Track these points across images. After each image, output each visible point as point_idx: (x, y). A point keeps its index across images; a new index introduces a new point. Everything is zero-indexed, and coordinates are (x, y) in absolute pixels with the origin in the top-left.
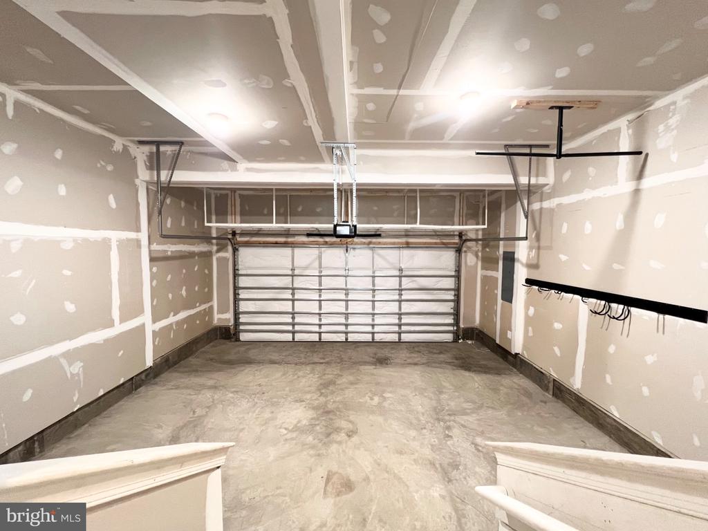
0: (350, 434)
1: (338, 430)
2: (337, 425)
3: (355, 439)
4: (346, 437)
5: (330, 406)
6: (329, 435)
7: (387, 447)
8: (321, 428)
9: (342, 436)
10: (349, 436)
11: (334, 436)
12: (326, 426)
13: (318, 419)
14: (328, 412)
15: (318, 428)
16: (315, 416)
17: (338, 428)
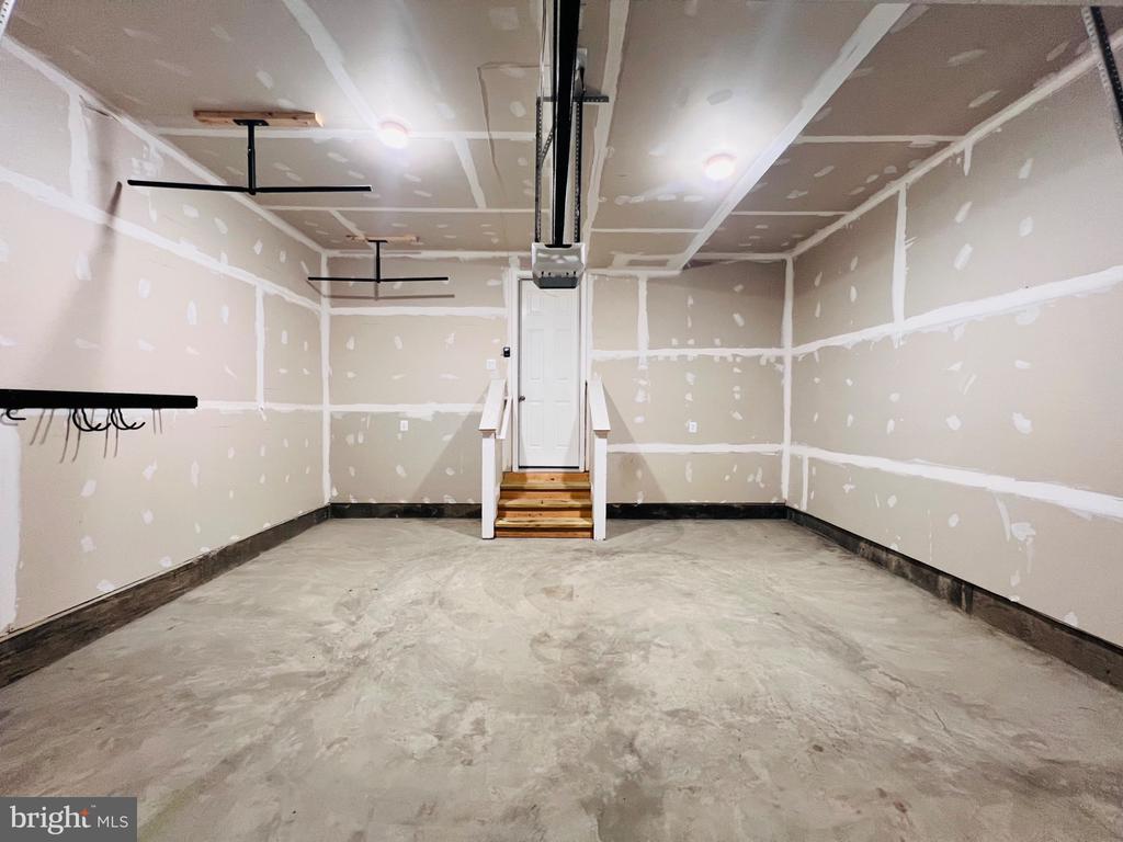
0: (543, 639)
1: (567, 645)
2: (570, 652)
3: (536, 631)
4: (551, 634)
5: (592, 698)
6: (580, 637)
7: (490, 621)
8: (598, 647)
9: (557, 635)
10: (546, 635)
11: (571, 635)
12: (590, 650)
13: (610, 663)
14: (593, 680)
15: (604, 648)
16: (620, 672)
17: (566, 647)
